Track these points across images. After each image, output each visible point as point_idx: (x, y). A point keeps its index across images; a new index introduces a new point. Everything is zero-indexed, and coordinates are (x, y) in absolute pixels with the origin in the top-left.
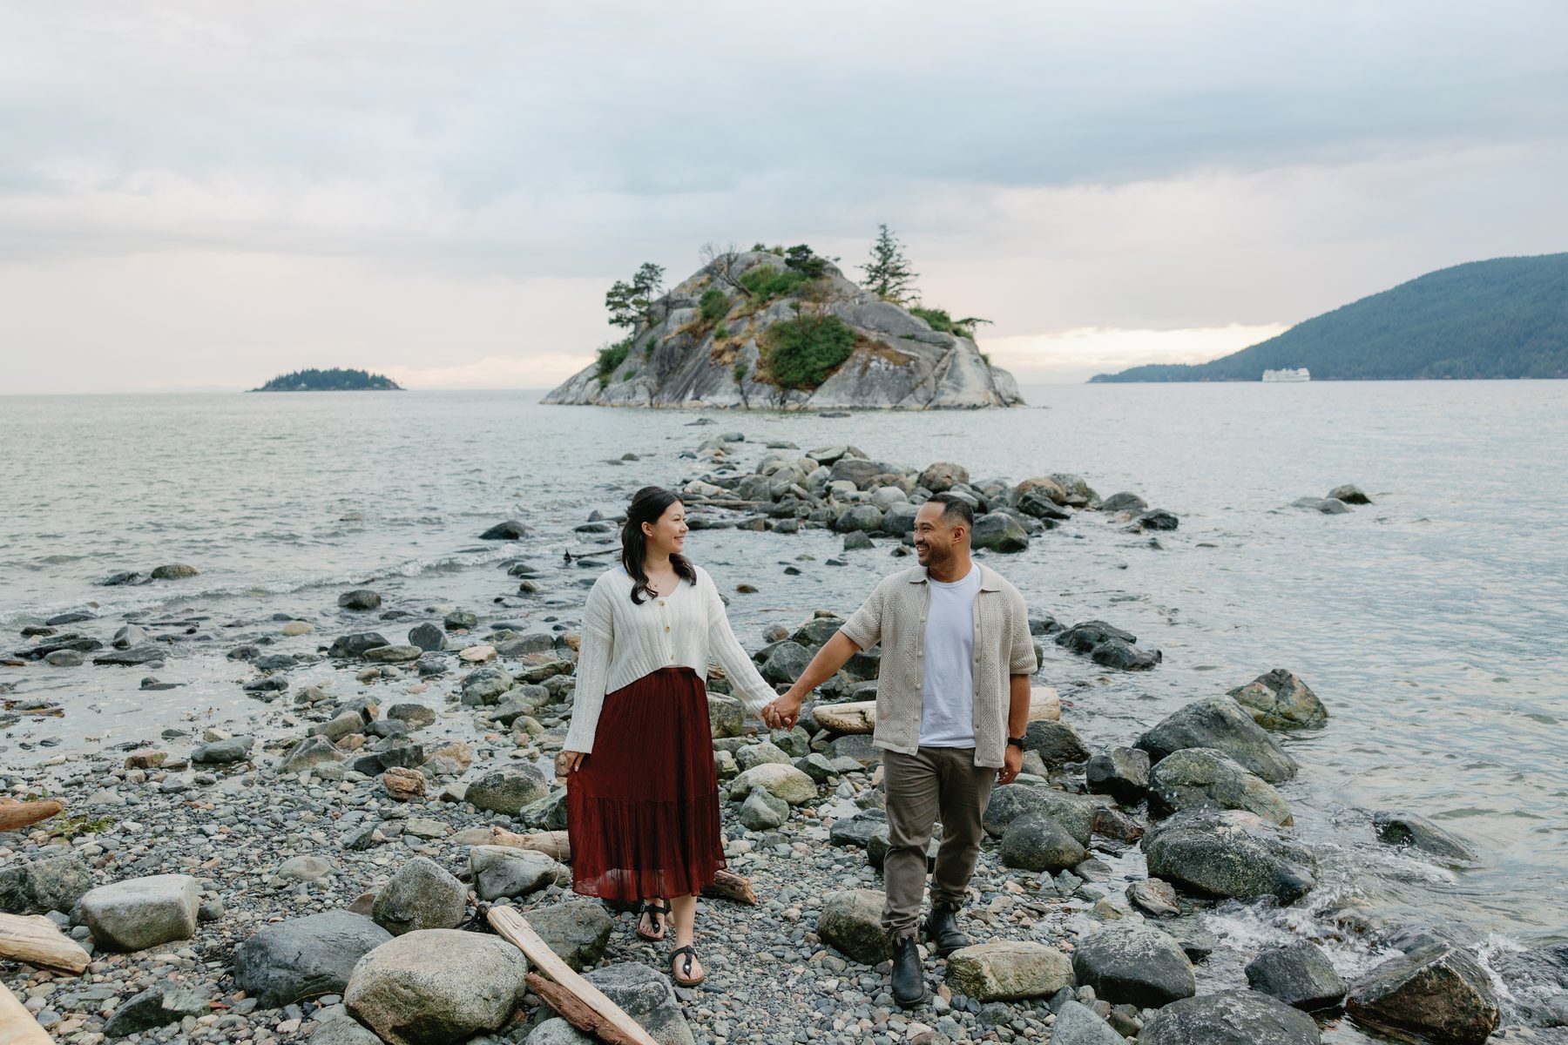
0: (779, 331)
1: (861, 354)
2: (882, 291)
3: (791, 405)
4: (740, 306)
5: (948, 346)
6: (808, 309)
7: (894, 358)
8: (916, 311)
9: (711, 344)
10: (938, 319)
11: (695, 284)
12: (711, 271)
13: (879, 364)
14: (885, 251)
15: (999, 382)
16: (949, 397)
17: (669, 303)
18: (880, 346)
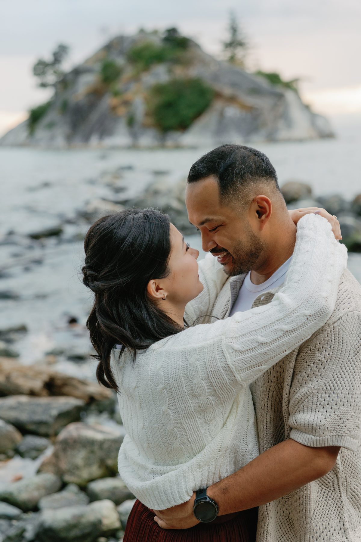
0: (159, 90)
1: (218, 105)
2: (232, 59)
3: (170, 142)
4: (129, 72)
5: (280, 97)
6: (180, 72)
7: (244, 107)
8: (260, 73)
9: (109, 101)
10: (274, 78)
11: (96, 58)
12: (109, 48)
13: (232, 112)
14: (234, 30)
15: (320, 123)
16: (283, 134)
17: (77, 72)
18: (232, 100)
